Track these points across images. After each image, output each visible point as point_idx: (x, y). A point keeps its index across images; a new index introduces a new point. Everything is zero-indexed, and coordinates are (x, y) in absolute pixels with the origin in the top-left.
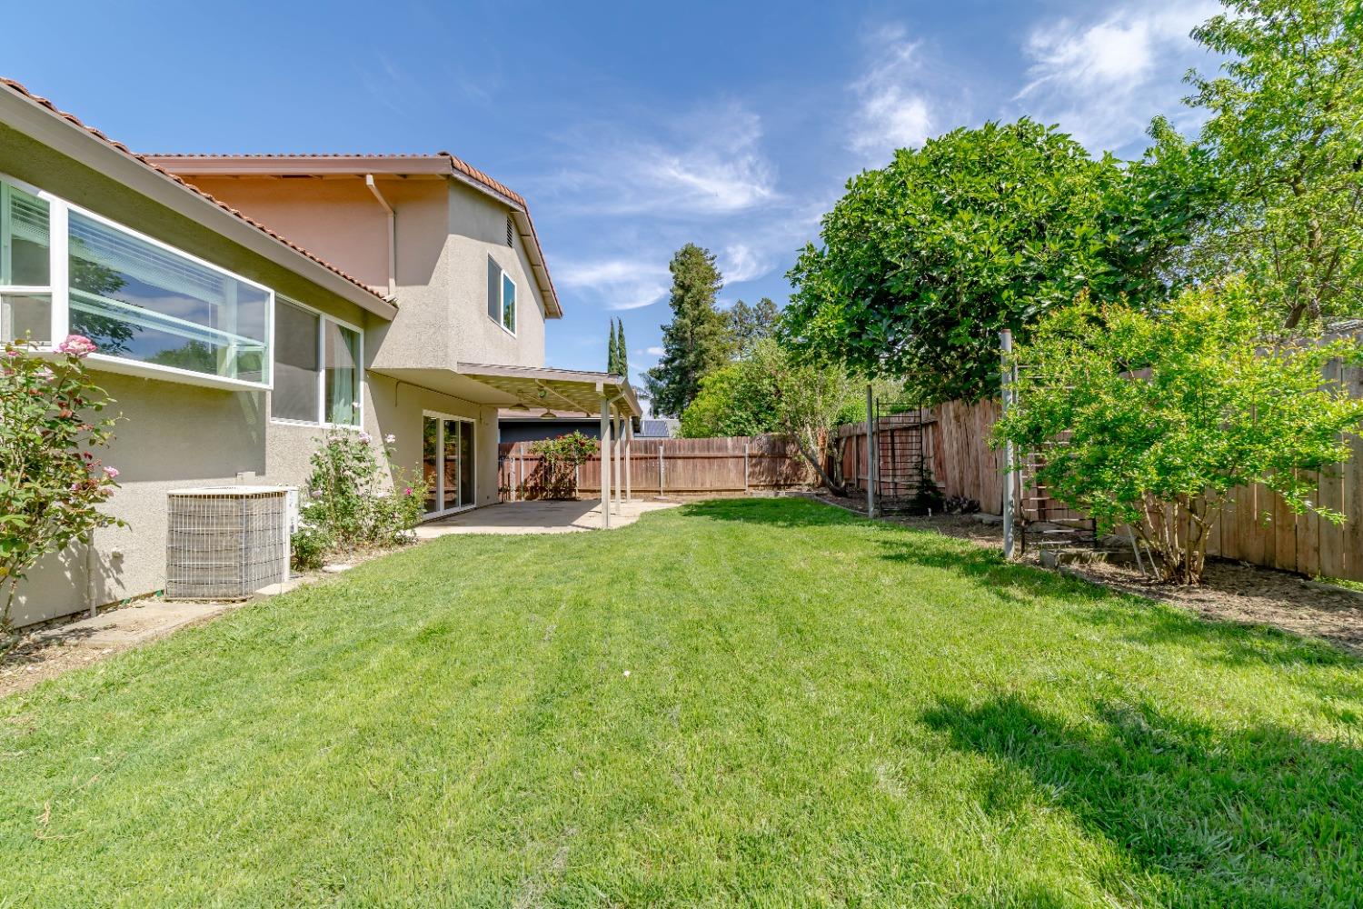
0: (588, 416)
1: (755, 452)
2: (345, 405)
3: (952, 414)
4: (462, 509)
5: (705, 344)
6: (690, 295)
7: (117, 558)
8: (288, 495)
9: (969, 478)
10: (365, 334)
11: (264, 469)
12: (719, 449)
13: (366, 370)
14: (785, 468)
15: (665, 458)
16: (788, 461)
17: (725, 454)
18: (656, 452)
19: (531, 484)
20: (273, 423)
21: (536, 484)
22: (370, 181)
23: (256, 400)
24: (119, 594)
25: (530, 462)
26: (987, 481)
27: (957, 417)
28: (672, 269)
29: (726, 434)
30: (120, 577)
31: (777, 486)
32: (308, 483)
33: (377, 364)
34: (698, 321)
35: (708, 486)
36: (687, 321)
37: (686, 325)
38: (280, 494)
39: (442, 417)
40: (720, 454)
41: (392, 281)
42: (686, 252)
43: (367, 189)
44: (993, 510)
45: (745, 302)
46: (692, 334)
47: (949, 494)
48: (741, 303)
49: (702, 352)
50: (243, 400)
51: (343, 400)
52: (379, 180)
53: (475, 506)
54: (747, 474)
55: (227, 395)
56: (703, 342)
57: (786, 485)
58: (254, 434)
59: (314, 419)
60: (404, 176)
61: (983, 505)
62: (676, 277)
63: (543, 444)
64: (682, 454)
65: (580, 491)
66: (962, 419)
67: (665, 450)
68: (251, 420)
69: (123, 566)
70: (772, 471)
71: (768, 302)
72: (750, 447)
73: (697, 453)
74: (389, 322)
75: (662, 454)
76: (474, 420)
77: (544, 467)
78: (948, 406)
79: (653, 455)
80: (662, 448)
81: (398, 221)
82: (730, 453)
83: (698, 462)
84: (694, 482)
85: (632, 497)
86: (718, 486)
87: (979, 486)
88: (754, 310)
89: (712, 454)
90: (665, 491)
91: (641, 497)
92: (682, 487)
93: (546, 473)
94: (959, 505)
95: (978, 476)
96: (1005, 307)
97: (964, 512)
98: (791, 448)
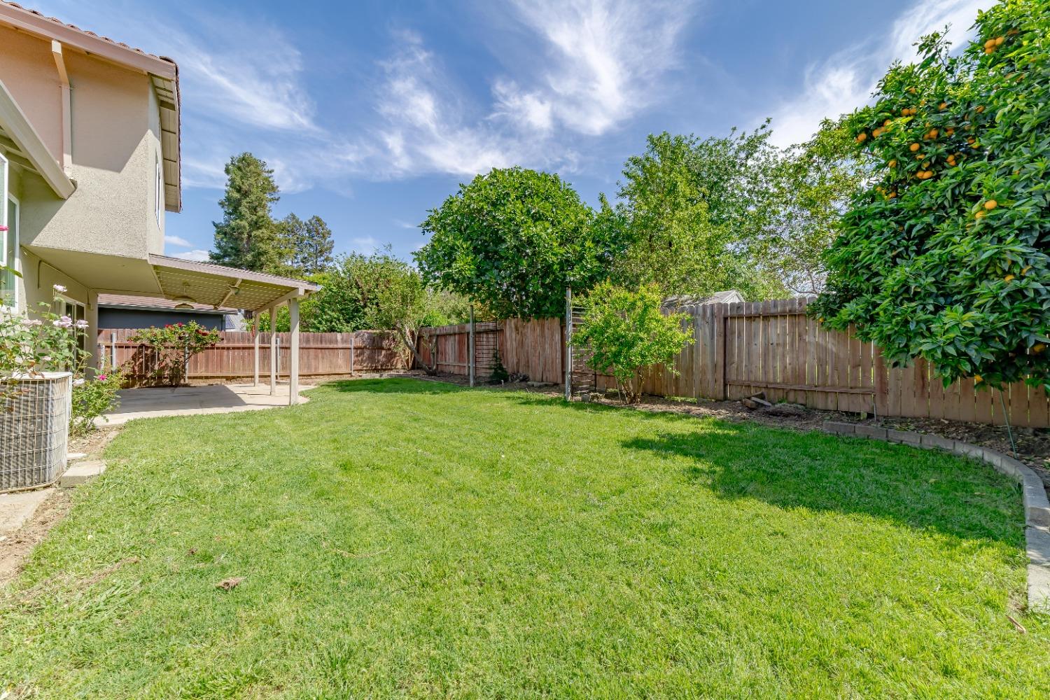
0: (216, 308)
1: (360, 345)
3: (513, 326)
5: (263, 246)
6: (248, 200)
9: (522, 363)
10: (21, 205)
12: (331, 342)
13: (21, 246)
14: (382, 357)
16: (383, 352)
17: (335, 346)
19: (127, 371)
21: (133, 372)
22: (56, 48)
25: (126, 350)
26: (534, 364)
27: (517, 329)
28: (227, 171)
29: (318, 329)
31: (376, 370)
33: (37, 242)
34: (256, 225)
35: (320, 371)
36: (244, 223)
37: (244, 227)
40: (331, 346)
41: (67, 158)
42: (243, 159)
43: (51, 55)
44: (537, 379)
45: (297, 216)
46: (250, 236)
47: (510, 371)
48: (294, 217)
49: (260, 254)
52: (67, 49)
54: (353, 361)
56: (261, 245)
57: (382, 369)
60: (88, 53)
61: (531, 377)
62: (232, 181)
63: (149, 331)
65: (189, 378)
66: (520, 329)
70: (371, 359)
71: (318, 220)
72: (355, 341)
73: (312, 345)
74: (63, 200)
76: (84, 304)
77: (146, 355)
78: (511, 321)
81: (75, 96)
83: (312, 351)
85: (260, 382)
86: (328, 370)
87: (528, 367)
88: (306, 224)
89: (324, 345)
93: (147, 361)
94: (518, 378)
95: (528, 361)
96: (554, 273)
97: (521, 381)
98: (385, 343)
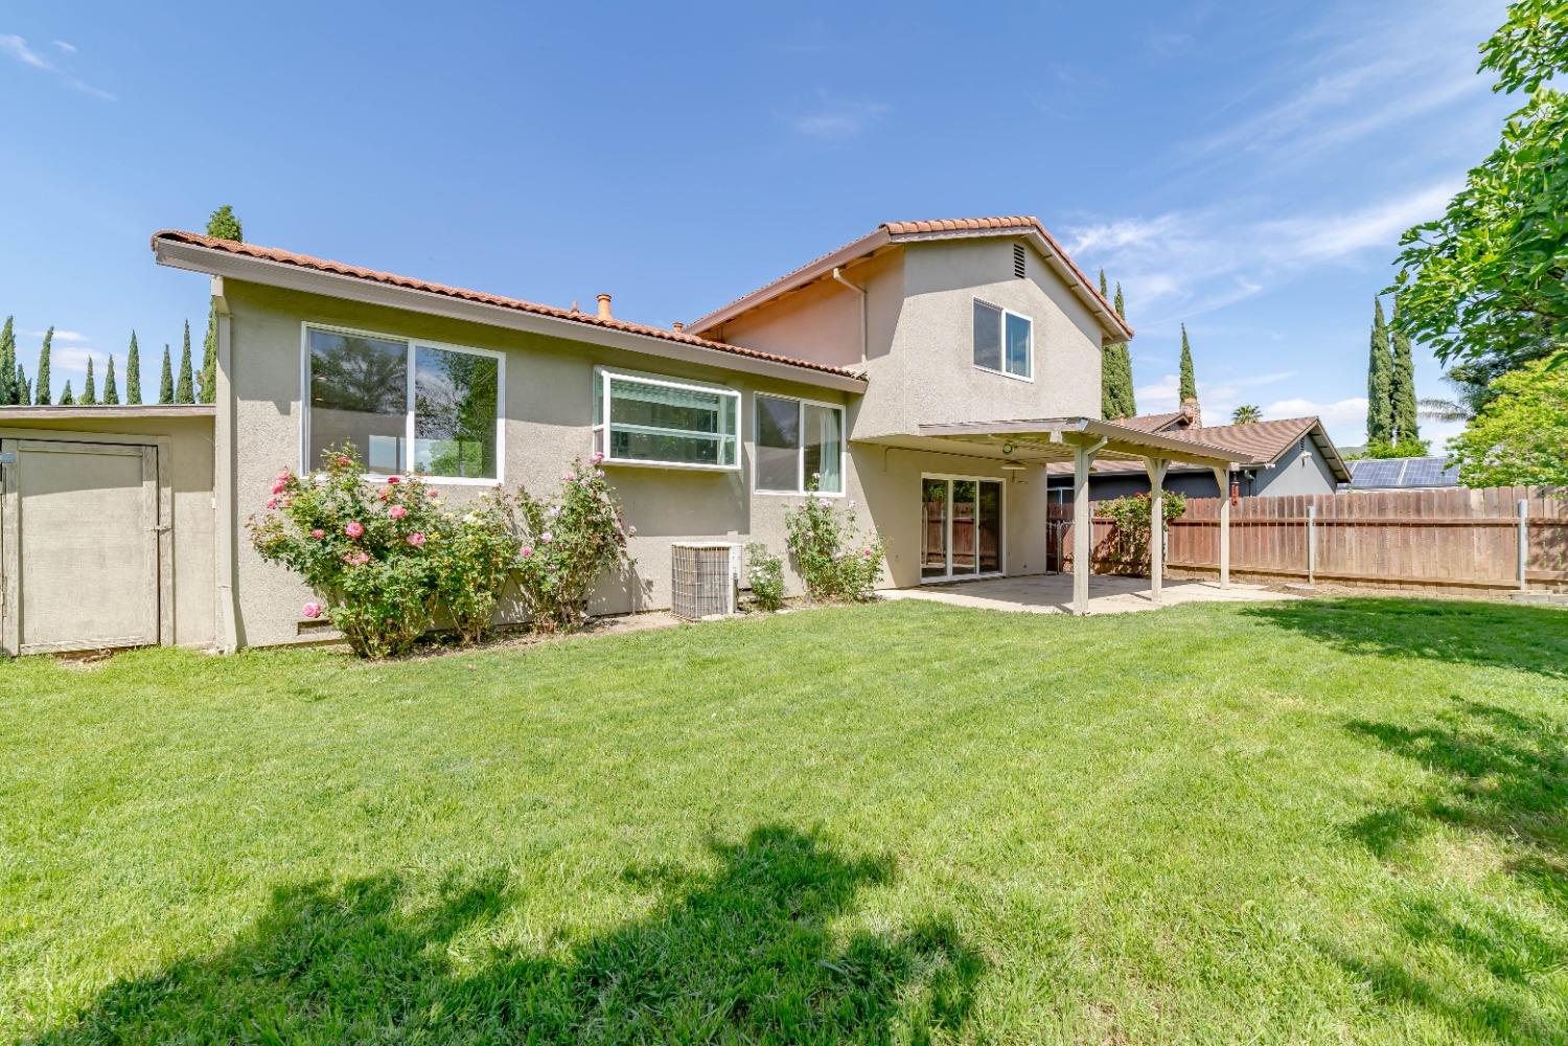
2: (830, 474)
4: (981, 576)
7: (650, 583)
8: (731, 551)
10: (846, 411)
11: (748, 529)
13: (849, 442)
15: (1320, 524)
18: (1301, 513)
19: (1102, 554)
20: (755, 492)
21: (1110, 554)
22: (836, 273)
23: (742, 478)
24: (651, 606)
25: (1101, 527)
30: (651, 594)
32: (787, 541)
33: (856, 435)
35: (1418, 575)
38: (728, 549)
39: (951, 478)
41: (864, 357)
43: (835, 281)
50: (732, 478)
51: (827, 471)
52: (844, 269)
53: (1002, 574)
54: (1525, 557)
55: (720, 474)
58: (741, 503)
59: (795, 487)
60: (871, 254)
63: (1113, 504)
64: (1355, 517)
65: (1170, 567)
67: (1320, 511)
68: (738, 492)
69: (653, 589)
72: (1533, 506)
73: (1391, 517)
74: (863, 395)
75: (1313, 516)
76: (1003, 480)
77: (1119, 532)
79: (1295, 519)
80: (1313, 510)
81: (869, 298)
82: (1481, 517)
84: (1382, 564)
89: (1425, 518)
90: (1316, 578)
91: (1261, 582)
92: (1356, 572)
93: (1123, 540)
